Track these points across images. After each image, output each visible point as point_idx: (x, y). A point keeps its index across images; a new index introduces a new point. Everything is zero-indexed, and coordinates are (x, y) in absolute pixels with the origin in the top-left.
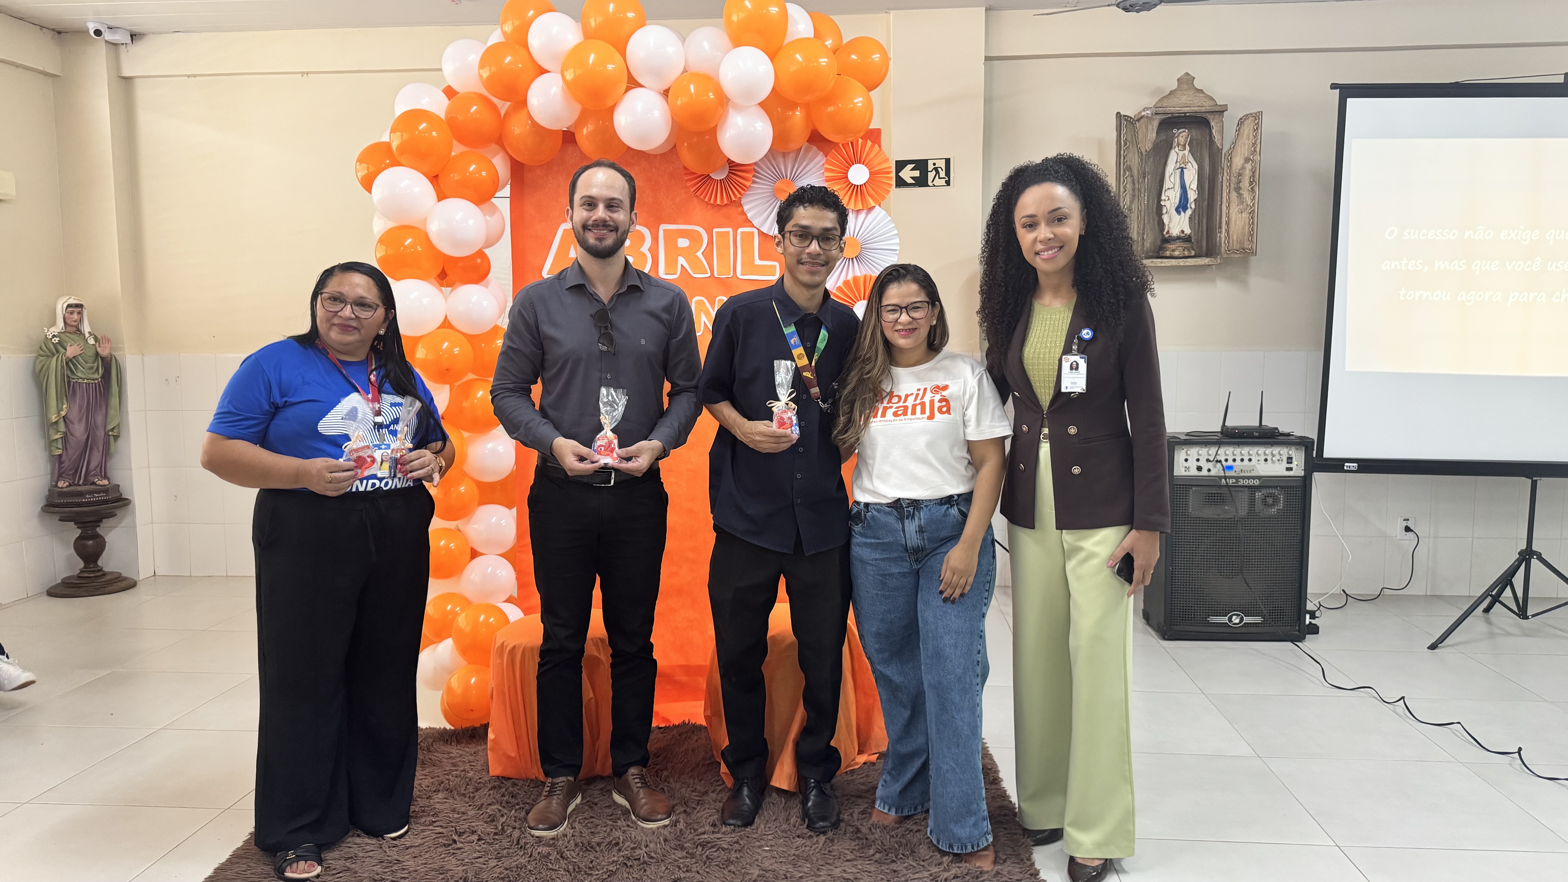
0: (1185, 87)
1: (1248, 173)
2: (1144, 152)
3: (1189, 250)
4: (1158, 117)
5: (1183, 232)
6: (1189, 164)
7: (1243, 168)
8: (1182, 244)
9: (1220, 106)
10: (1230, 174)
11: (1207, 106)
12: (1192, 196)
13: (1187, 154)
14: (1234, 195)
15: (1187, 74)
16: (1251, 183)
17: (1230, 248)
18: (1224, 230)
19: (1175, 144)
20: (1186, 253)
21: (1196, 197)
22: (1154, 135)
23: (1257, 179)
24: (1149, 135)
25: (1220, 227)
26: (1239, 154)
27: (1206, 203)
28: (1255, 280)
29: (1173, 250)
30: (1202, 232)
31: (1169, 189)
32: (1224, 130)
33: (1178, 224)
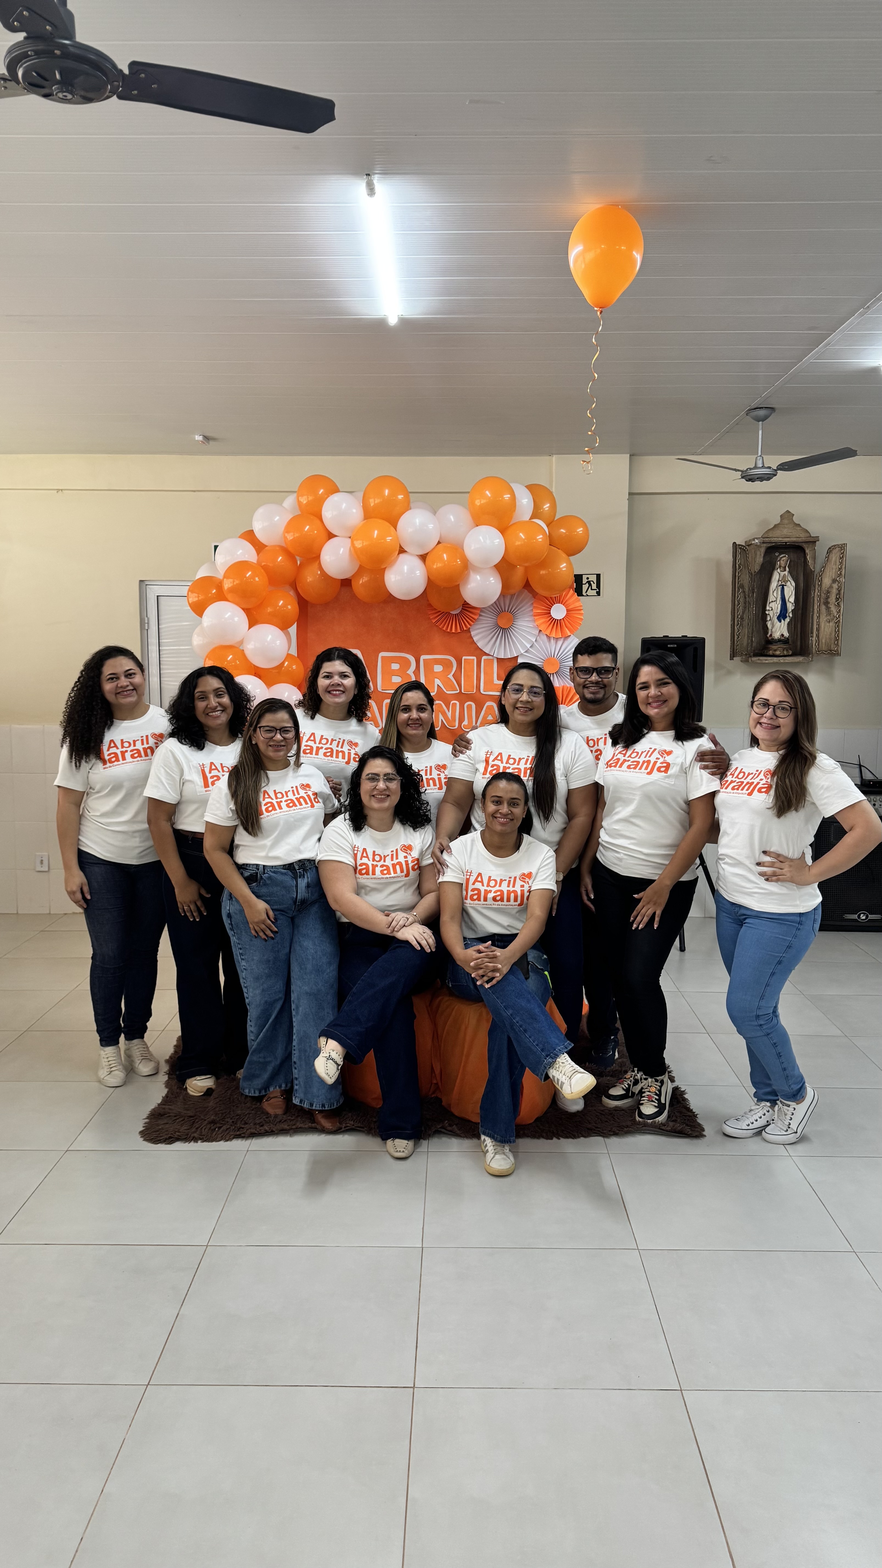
0: (786, 521)
1: (834, 591)
2: (753, 573)
3: (787, 650)
4: (765, 545)
5: (782, 635)
6: (789, 582)
7: (831, 587)
8: (782, 646)
9: (813, 537)
10: (820, 591)
11: (802, 537)
12: (790, 607)
13: (787, 574)
14: (823, 607)
15: (788, 512)
16: (837, 599)
17: (819, 649)
18: (815, 635)
19: (777, 566)
20: (785, 652)
21: (793, 608)
22: (762, 559)
23: (842, 596)
24: (756, 560)
25: (812, 633)
26: (828, 576)
27: (800, 612)
28: (839, 673)
29: (775, 650)
30: (797, 635)
31: (772, 602)
32: (816, 558)
33: (779, 629)
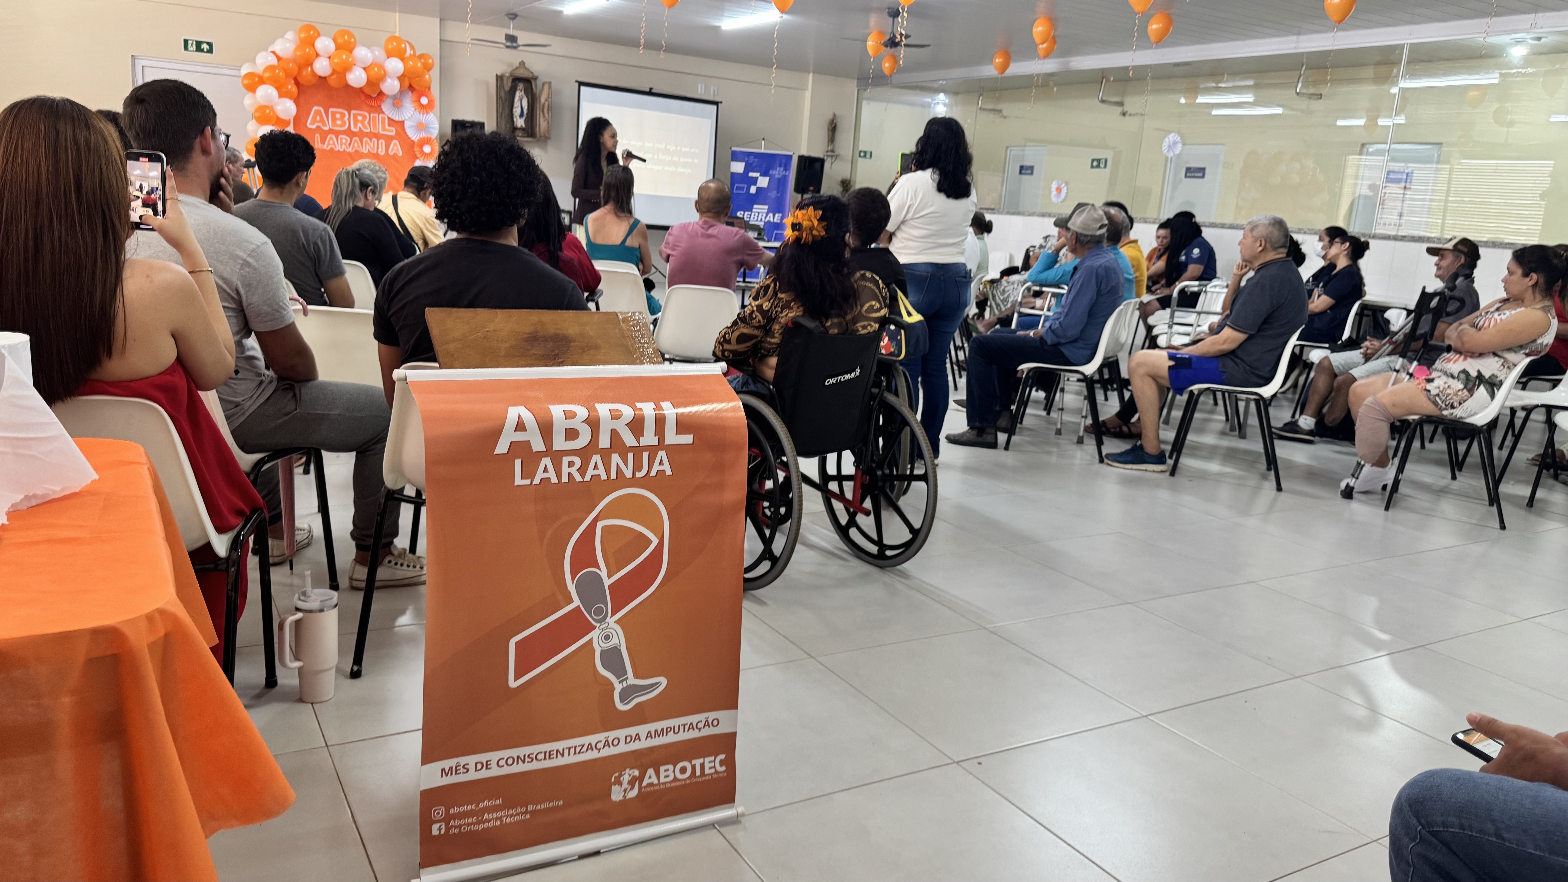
0: (522, 66)
1: (546, 106)
2: (507, 91)
3: (524, 134)
4: (512, 77)
5: (521, 126)
6: (524, 98)
7: (544, 104)
8: (521, 132)
9: (536, 76)
10: (539, 105)
11: (530, 76)
12: (525, 111)
13: (523, 94)
14: (541, 114)
15: (523, 61)
16: (548, 110)
17: (540, 136)
18: (537, 128)
19: (518, 89)
21: (527, 112)
22: (510, 84)
23: (550, 109)
24: (508, 85)
25: (536, 126)
26: (543, 97)
27: (530, 114)
28: (549, 149)
31: (516, 108)
32: (537, 86)
33: (520, 122)
